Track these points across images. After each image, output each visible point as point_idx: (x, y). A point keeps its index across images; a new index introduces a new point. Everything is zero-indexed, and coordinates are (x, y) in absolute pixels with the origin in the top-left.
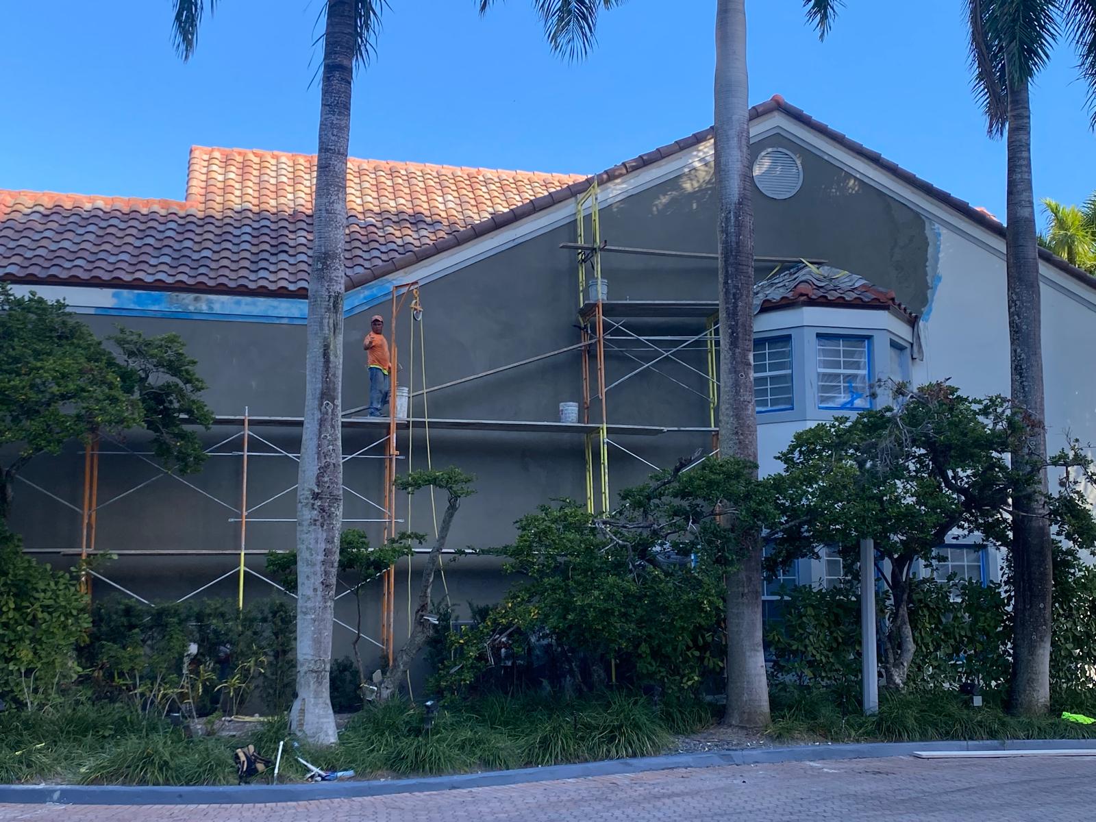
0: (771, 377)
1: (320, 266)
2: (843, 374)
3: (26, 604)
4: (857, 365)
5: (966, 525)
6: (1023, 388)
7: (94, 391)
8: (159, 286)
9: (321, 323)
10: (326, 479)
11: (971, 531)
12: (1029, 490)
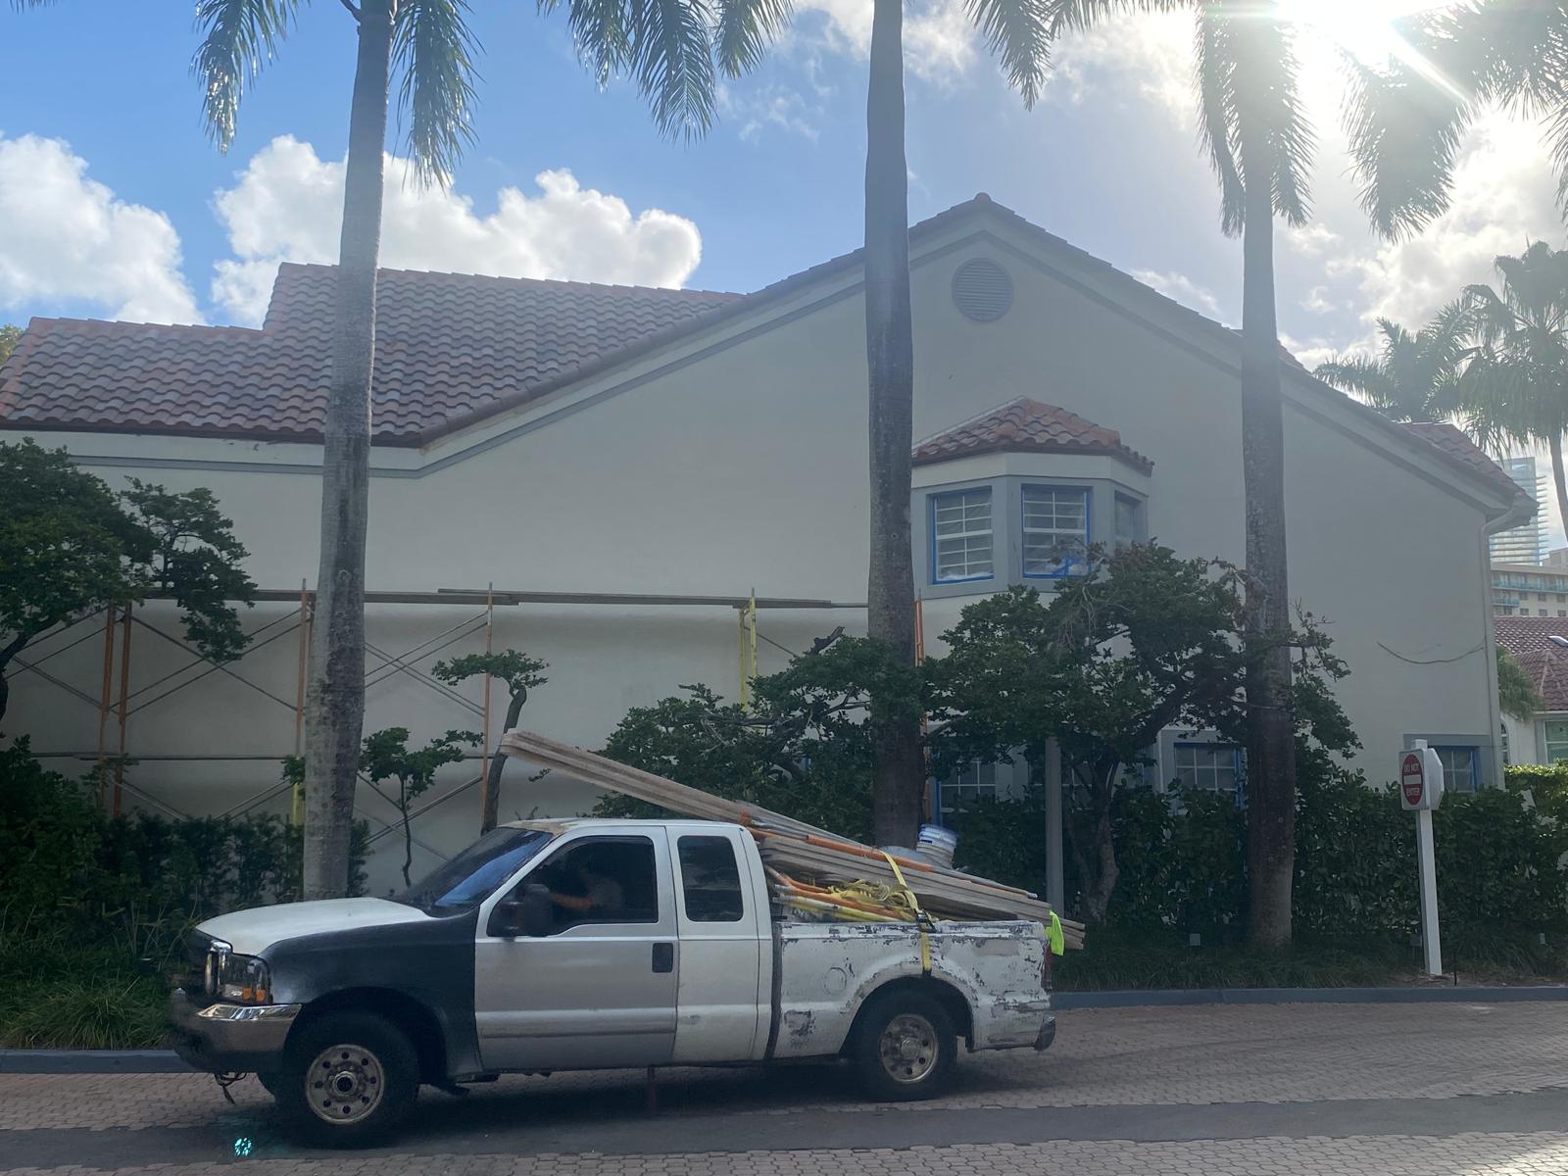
0: (969, 539)
1: (338, 402)
2: (1057, 535)
3: (20, 820)
4: (1072, 523)
6: (1260, 550)
9: (338, 473)
10: (339, 667)
11: (1202, 727)
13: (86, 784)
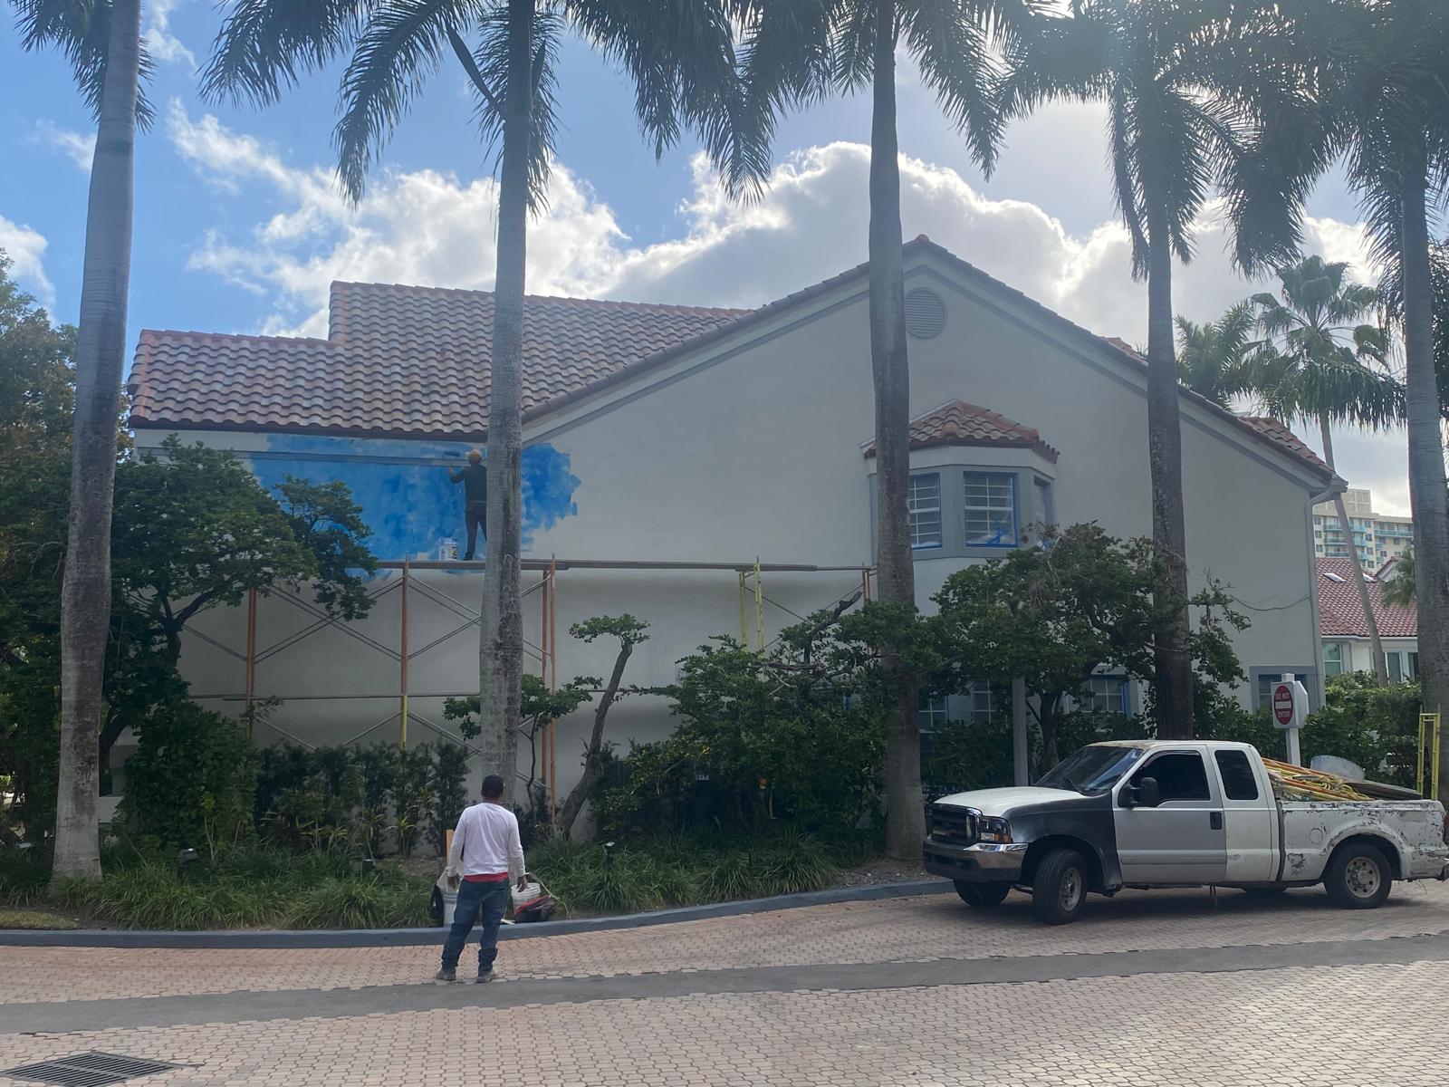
0: (920, 514)
2: (990, 511)
4: (1002, 503)
5: (1111, 659)
6: (1165, 528)
7: (271, 543)
8: (314, 430)
9: (501, 478)
10: (508, 630)
11: (1115, 665)
12: (1171, 626)
13: (242, 721)
